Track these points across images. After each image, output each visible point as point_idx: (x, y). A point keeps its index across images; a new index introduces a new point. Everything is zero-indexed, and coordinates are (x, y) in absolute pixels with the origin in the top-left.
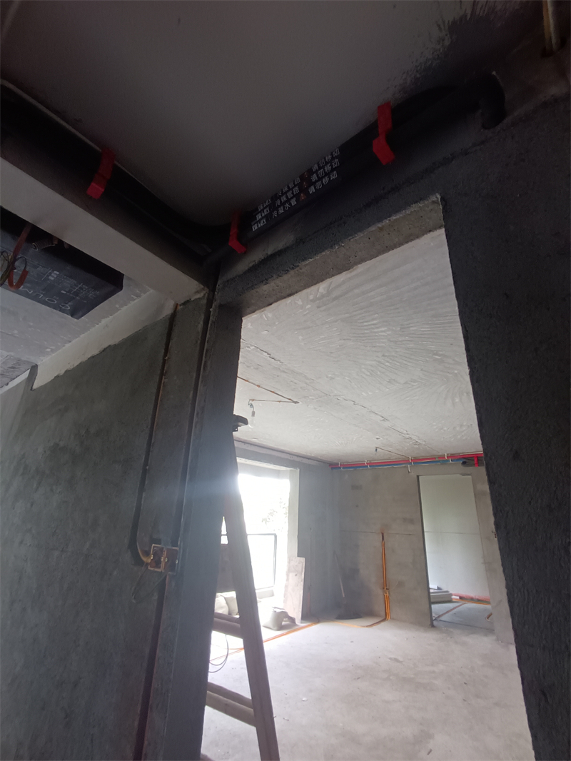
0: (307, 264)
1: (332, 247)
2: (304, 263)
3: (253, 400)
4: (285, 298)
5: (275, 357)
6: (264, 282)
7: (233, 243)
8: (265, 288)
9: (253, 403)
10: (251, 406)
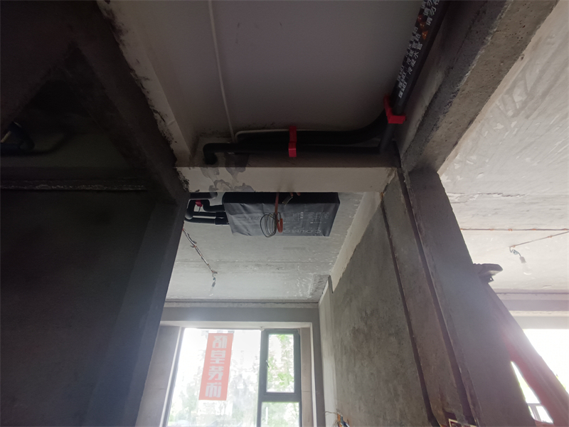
0: (467, 81)
1: (483, 43)
2: (463, 83)
3: (514, 246)
4: (467, 128)
5: (509, 193)
6: (435, 129)
7: (392, 120)
8: (439, 134)
9: (516, 249)
10: (515, 252)
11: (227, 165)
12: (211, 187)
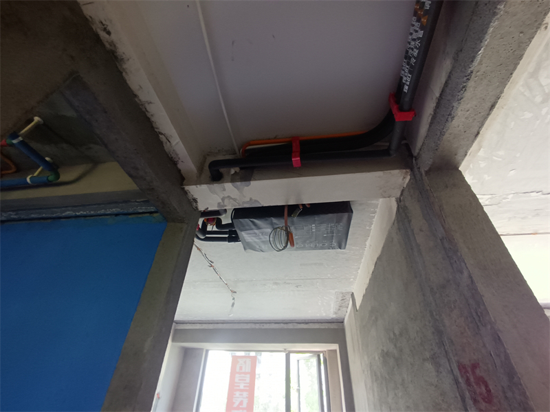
0: (481, 60)
2: (476, 63)
11: (233, 181)
12: (219, 204)
